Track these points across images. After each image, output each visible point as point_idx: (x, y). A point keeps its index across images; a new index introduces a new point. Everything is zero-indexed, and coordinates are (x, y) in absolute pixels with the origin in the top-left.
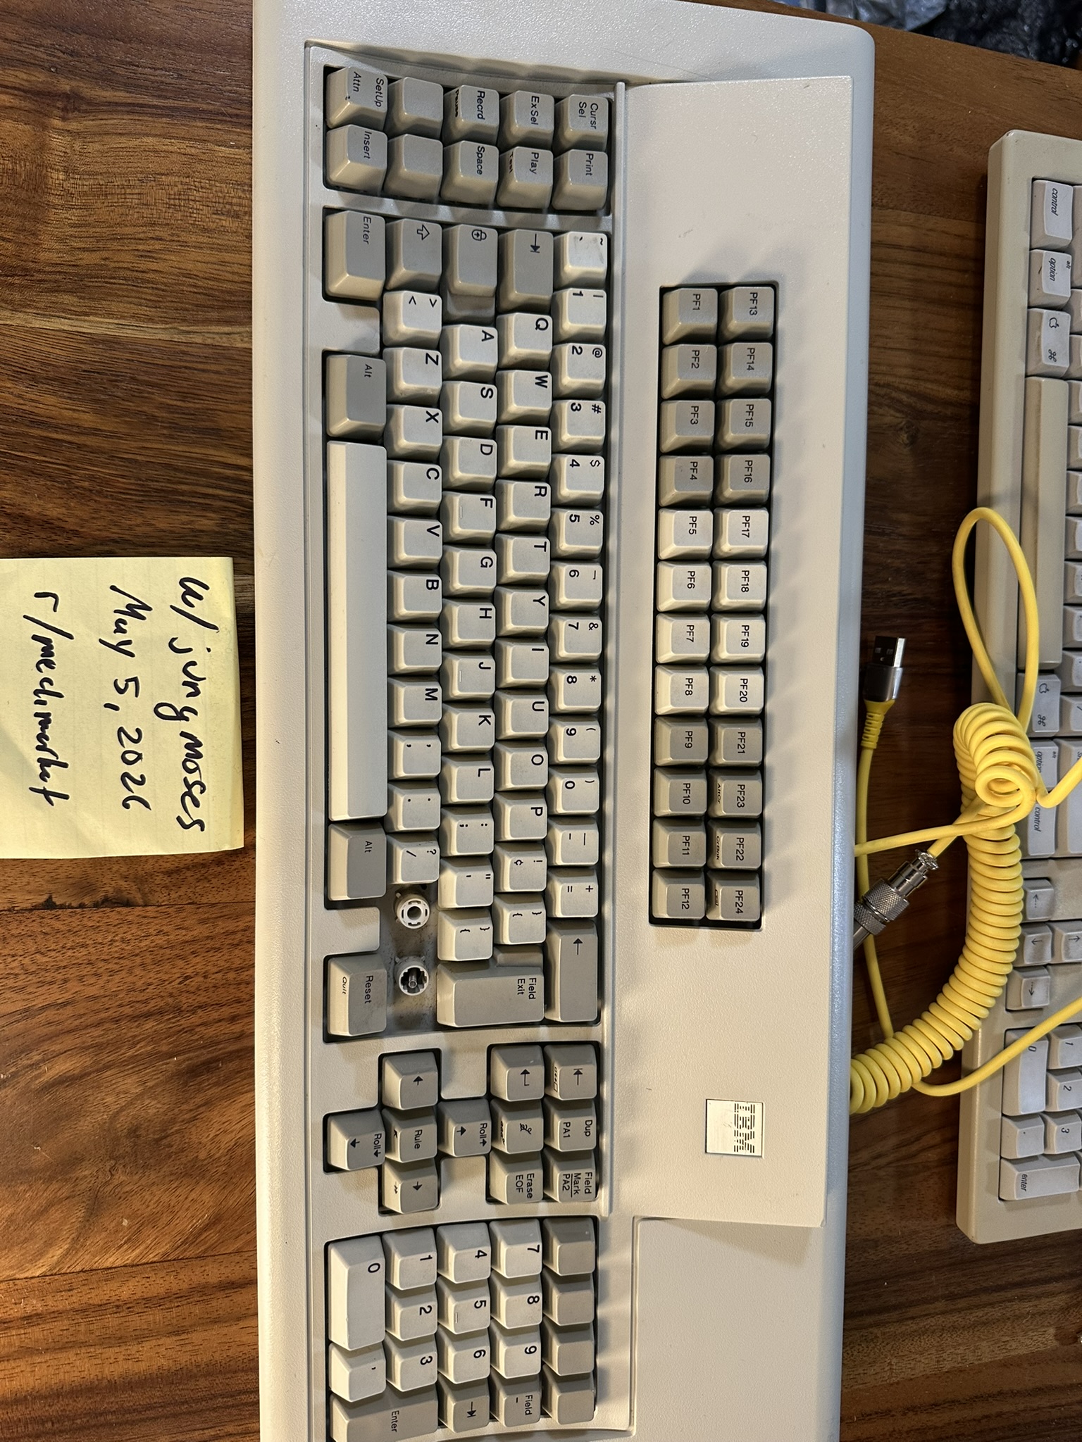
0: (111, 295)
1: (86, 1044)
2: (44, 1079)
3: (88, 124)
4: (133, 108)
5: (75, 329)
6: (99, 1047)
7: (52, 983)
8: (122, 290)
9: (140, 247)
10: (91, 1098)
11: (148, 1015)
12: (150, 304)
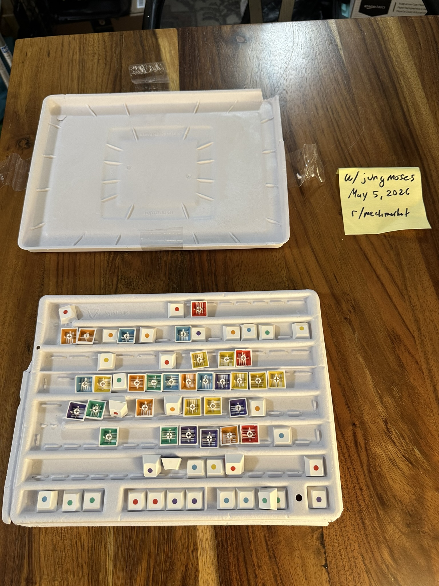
0: (98, 559)
1: (377, 547)
2: (392, 563)
3: (37, 573)
4: (30, 557)
5: (112, 573)
6: (378, 542)
7: (355, 563)
8: (96, 556)
9: (80, 549)
10: (397, 544)
11: (363, 523)
12: (100, 544)
